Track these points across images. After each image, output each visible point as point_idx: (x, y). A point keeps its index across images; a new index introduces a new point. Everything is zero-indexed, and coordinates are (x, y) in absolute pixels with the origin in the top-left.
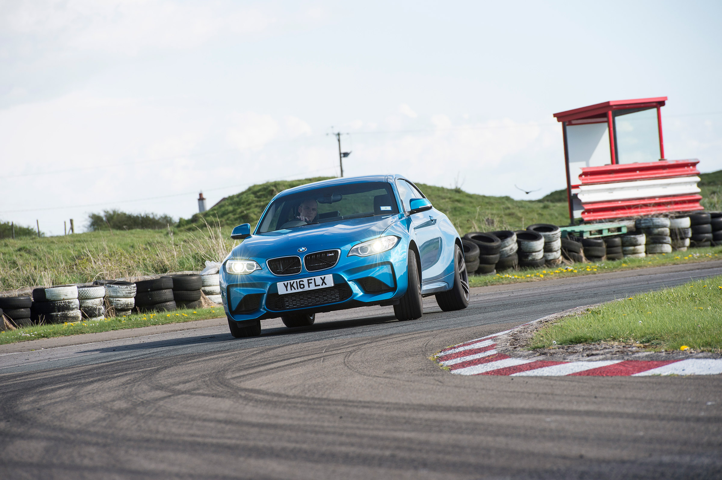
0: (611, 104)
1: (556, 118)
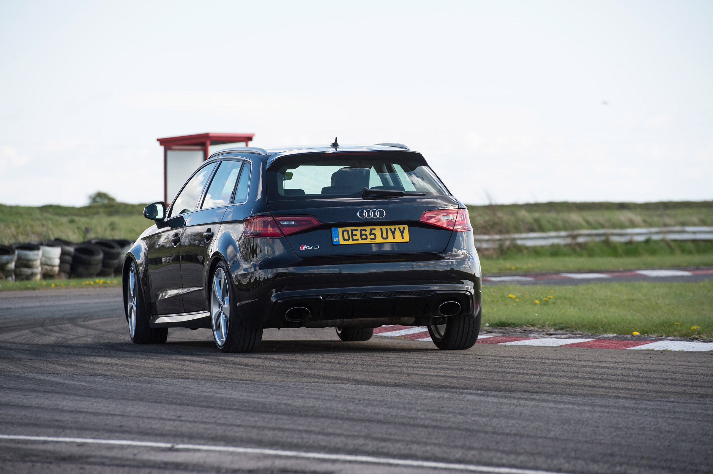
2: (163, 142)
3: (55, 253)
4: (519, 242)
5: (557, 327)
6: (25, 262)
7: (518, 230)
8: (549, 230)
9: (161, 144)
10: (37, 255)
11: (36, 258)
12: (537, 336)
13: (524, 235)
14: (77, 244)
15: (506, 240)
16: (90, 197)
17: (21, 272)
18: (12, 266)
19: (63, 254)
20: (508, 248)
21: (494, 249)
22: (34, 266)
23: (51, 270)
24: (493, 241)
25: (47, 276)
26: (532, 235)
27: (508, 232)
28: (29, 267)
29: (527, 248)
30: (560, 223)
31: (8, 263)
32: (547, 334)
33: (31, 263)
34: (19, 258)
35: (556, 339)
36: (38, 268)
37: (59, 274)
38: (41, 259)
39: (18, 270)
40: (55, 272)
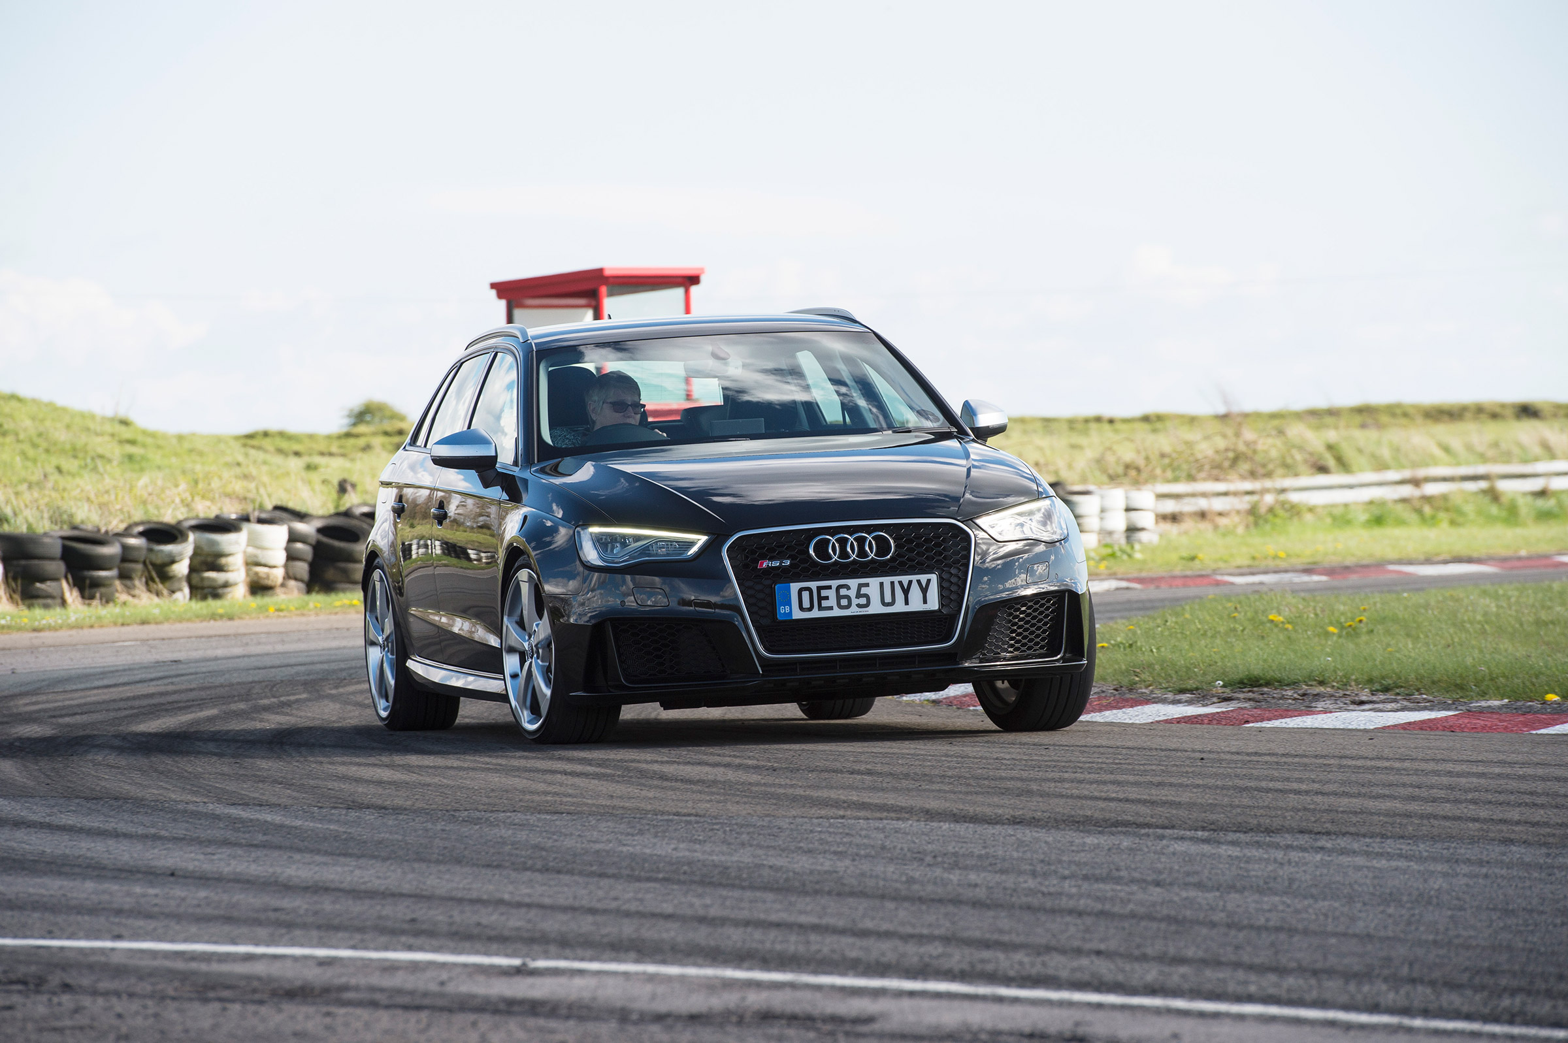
0: (607, 273)
1: (494, 292)
3: (276, 537)
5: (1377, 686)
6: (210, 559)
10: (237, 543)
12: (1331, 706)
14: (322, 517)
17: (203, 579)
18: (181, 568)
19: (293, 537)
32: (1354, 703)
33: (223, 561)
35: (1372, 714)
37: (283, 585)
38: (245, 552)
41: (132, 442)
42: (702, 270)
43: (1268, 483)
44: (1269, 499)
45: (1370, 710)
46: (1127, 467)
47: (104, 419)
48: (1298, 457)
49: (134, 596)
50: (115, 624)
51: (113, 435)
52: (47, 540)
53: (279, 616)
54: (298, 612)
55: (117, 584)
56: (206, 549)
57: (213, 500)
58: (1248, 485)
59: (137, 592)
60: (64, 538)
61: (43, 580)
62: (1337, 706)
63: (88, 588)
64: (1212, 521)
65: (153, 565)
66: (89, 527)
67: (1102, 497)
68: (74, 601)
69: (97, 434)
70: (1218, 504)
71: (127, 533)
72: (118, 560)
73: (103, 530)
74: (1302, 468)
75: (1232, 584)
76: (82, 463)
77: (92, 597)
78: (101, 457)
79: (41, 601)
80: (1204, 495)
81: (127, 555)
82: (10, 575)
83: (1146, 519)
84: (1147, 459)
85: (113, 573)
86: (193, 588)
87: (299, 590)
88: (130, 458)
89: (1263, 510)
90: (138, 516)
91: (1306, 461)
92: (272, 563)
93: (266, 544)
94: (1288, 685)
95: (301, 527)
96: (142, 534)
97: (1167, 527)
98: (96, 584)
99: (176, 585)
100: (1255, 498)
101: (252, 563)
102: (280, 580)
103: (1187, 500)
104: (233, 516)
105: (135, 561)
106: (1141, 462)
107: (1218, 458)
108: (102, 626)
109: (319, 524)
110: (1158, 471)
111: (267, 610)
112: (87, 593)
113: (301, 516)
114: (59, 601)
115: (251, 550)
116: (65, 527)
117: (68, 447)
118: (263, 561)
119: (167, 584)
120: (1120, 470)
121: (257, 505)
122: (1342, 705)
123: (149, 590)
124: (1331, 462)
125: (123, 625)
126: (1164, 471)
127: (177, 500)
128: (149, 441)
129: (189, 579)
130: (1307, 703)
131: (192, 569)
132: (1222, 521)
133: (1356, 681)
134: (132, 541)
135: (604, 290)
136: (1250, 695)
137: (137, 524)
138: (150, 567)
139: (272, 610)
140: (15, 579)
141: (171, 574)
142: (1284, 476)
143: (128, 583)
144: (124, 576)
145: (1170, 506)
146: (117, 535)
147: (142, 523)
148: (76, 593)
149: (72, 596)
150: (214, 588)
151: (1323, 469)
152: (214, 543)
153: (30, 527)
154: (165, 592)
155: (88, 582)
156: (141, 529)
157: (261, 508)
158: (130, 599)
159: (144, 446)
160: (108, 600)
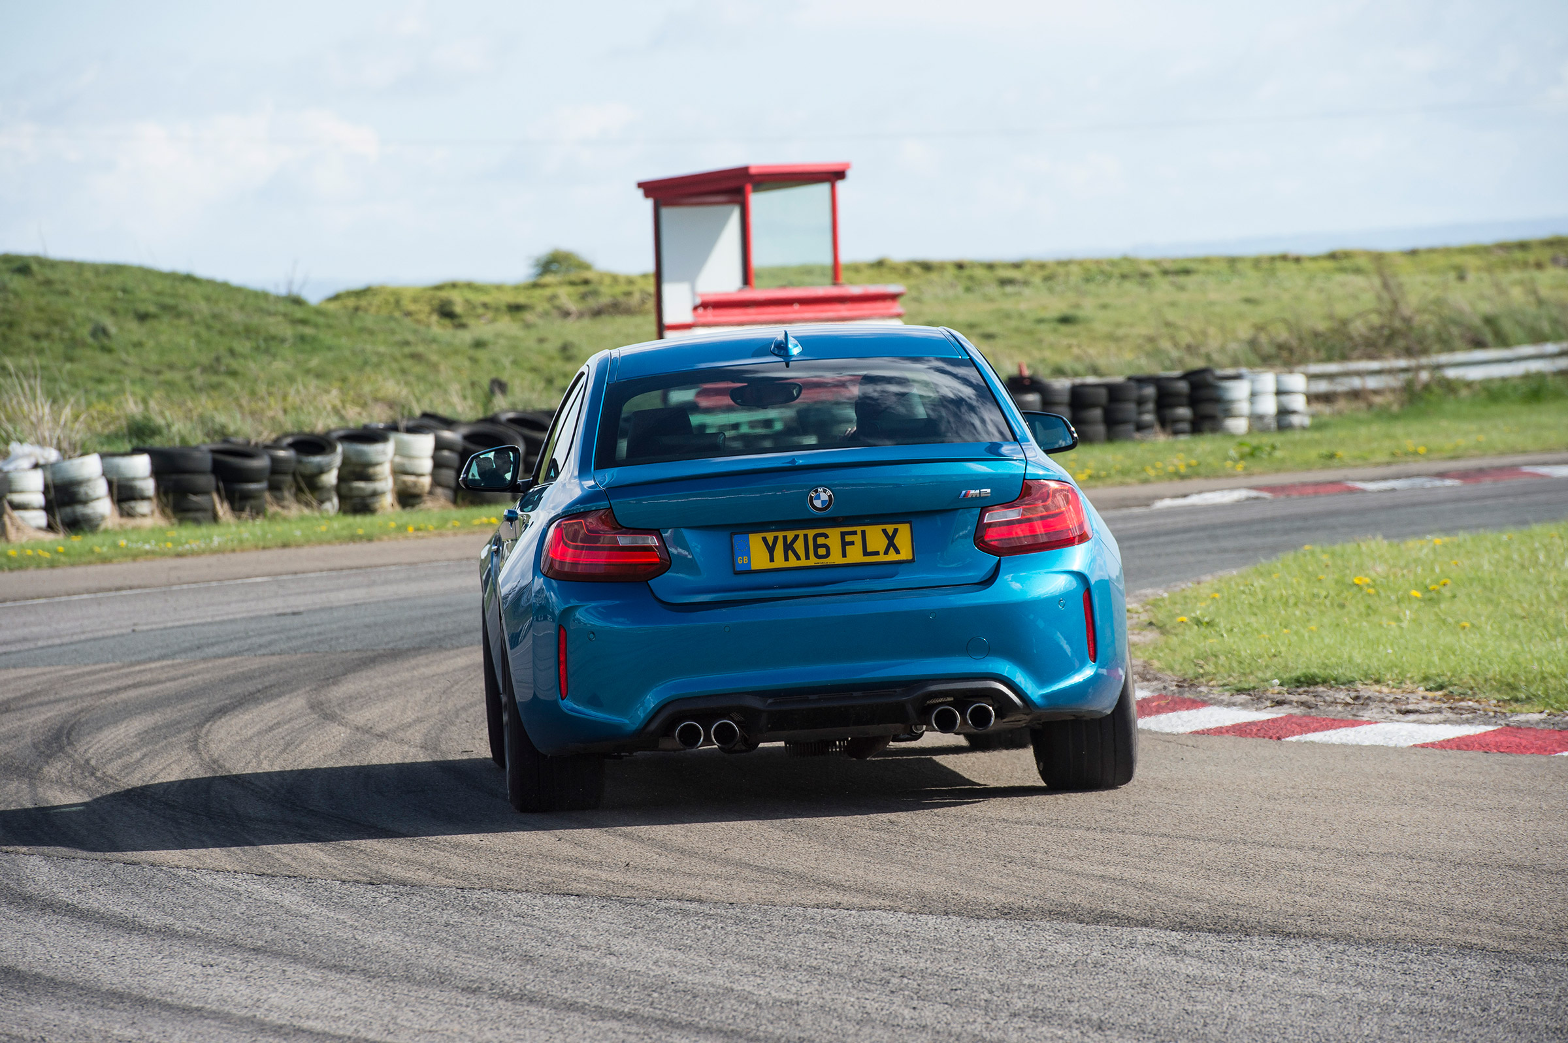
2: (651, 189)
3: (423, 445)
4: (1451, 373)
6: (358, 469)
7: (1447, 345)
8: (1519, 343)
9: (647, 195)
10: (384, 453)
11: (379, 459)
13: (1461, 356)
14: (469, 423)
15: (1420, 368)
16: (537, 265)
17: (351, 489)
18: (331, 478)
19: (440, 445)
20: (1426, 387)
21: (1393, 390)
22: (379, 477)
23: (415, 484)
24: (1391, 372)
25: (407, 498)
26: (1479, 355)
27: (1425, 351)
28: (368, 478)
29: (1469, 384)
30: (1546, 327)
31: (322, 471)
33: (371, 470)
34: (346, 462)
36: (386, 479)
37: (431, 493)
38: (392, 462)
39: (344, 486)
40: (423, 486)
41: (304, 322)
42: (848, 166)
43: (1424, 361)
44: (1424, 376)
45: (1414, 722)
46: (1280, 347)
47: (279, 299)
48: (1455, 331)
49: (283, 507)
50: (256, 547)
51: (285, 315)
52: (197, 454)
53: (417, 537)
54: (436, 532)
55: (267, 496)
56: (354, 459)
57: (364, 405)
58: (1402, 363)
59: (286, 503)
60: (214, 452)
61: (196, 493)
62: (1383, 716)
63: (239, 501)
64: (1366, 399)
65: (303, 476)
66: (240, 440)
67: (1253, 382)
68: (225, 513)
69: (270, 314)
70: (1372, 383)
71: (276, 444)
72: (267, 474)
73: (253, 442)
74: (1457, 343)
75: (1363, 491)
76: (254, 344)
77: (242, 510)
78: (273, 338)
79: (191, 515)
80: (1359, 374)
81: (277, 467)
82: (162, 489)
83: (1298, 402)
84: (1301, 339)
85: (263, 485)
86: (342, 498)
87: (447, 499)
88: (302, 338)
89: (1418, 387)
90: (289, 426)
91: (1462, 336)
92: (420, 471)
93: (414, 453)
94: (1344, 684)
95: (447, 434)
96: (292, 446)
97: (1319, 407)
98: (247, 497)
99: (325, 495)
100: (1409, 376)
101: (399, 471)
102: (427, 487)
103: (1339, 380)
104: (381, 425)
105: (285, 473)
106: (1294, 343)
107: (1374, 335)
108: (243, 550)
109: (464, 430)
110: (1311, 352)
111: (406, 530)
112: (237, 505)
113: (449, 423)
114: (210, 514)
115: (398, 459)
116: (217, 438)
117: (240, 328)
118: (410, 470)
119: (317, 494)
120: (1272, 350)
121: (406, 413)
122: (1388, 714)
123: (299, 501)
124: (1489, 337)
125: (264, 548)
126: (1317, 350)
127: (329, 407)
128: (321, 320)
129: (338, 489)
130: (1354, 712)
131: (340, 478)
132: (1378, 400)
133: (1411, 678)
134: (282, 453)
135: (749, 187)
136: (1304, 698)
137: (286, 435)
138: (299, 479)
139: (411, 529)
140: (166, 493)
141: (319, 485)
142: (1441, 351)
143: (278, 494)
144: (275, 488)
145: (1322, 386)
146: (267, 447)
147: (292, 434)
148: (226, 505)
149: (223, 509)
150: (363, 498)
151: (1479, 344)
152: (361, 454)
153: (183, 439)
154: (315, 503)
155: (237, 495)
156: (289, 440)
157: (411, 417)
158: (279, 509)
159: (316, 326)
160: (259, 512)
